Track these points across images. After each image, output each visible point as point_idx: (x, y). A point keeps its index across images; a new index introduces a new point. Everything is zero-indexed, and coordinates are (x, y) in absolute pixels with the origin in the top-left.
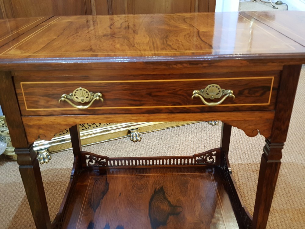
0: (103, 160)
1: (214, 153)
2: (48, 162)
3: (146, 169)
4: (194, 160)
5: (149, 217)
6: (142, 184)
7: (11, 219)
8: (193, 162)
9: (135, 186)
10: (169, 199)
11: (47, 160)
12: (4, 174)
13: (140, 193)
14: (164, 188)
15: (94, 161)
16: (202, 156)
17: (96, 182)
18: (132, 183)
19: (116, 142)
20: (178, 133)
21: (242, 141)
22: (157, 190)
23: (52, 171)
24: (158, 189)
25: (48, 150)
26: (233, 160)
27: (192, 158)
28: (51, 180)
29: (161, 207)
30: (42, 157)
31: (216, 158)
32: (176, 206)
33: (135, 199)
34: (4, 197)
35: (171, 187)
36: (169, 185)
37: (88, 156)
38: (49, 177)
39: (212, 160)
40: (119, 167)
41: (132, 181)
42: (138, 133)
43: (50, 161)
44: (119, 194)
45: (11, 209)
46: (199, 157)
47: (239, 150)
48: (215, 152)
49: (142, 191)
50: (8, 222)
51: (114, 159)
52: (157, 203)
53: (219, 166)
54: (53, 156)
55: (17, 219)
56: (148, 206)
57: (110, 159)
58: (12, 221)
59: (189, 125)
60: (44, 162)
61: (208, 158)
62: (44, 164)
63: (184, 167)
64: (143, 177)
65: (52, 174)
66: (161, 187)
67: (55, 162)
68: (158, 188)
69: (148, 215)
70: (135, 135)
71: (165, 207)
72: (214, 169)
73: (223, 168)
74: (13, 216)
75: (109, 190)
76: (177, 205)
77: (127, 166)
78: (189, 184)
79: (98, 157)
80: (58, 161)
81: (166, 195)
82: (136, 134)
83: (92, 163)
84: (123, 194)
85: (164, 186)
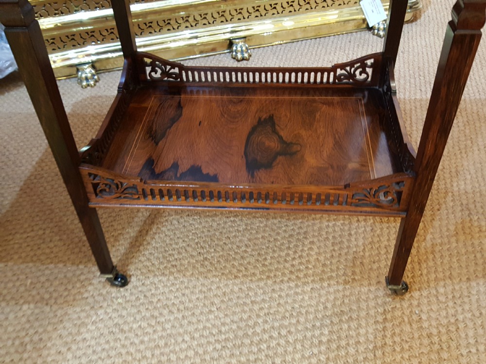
0: (174, 69)
1: (369, 62)
2: (95, 85)
3: (248, 89)
4: (332, 74)
5: (244, 156)
6: (238, 111)
7: (34, 163)
8: (331, 80)
9: (225, 113)
10: (282, 134)
11: (92, 83)
12: (24, 100)
13: (234, 122)
14: (274, 117)
15: (159, 71)
16: (348, 68)
17: (161, 104)
18: (221, 109)
19: (207, 60)
20: (316, 48)
21: (428, 63)
22: (262, 119)
23: (100, 99)
24: (265, 119)
25: (93, 65)
26: (407, 93)
27: (329, 70)
28: (98, 112)
29: (267, 144)
30: (84, 76)
31: (373, 72)
32: (291, 143)
33: (225, 131)
34: (23, 132)
35: (287, 117)
36: (284, 113)
37: (148, 61)
38: (95, 107)
39: (364, 76)
40: (202, 84)
41: (222, 106)
42: (245, 45)
43: (97, 84)
44: (198, 123)
45: (34, 149)
46: (341, 70)
47: (421, 78)
48: (372, 61)
49: (237, 120)
50: (30, 167)
51: (193, 69)
52: (260, 137)
53: (377, 88)
54: (102, 77)
55: (44, 164)
56: (245, 141)
57: (187, 69)
58: (36, 166)
59: (337, 36)
60: (88, 85)
61: (357, 73)
62: (89, 88)
63: (313, 89)
64: (241, 101)
65: (101, 104)
66: (270, 117)
67: (106, 86)
68: (264, 117)
69: (243, 153)
70: (239, 49)
71: (272, 144)
72: (366, 93)
73: (383, 90)
74: (37, 159)
75: (183, 117)
76: (294, 142)
77: (216, 83)
78: (319, 113)
79: (165, 63)
80: (111, 85)
81: (277, 127)
82: (241, 47)
83: (156, 73)
84: (206, 123)
85: (274, 115)
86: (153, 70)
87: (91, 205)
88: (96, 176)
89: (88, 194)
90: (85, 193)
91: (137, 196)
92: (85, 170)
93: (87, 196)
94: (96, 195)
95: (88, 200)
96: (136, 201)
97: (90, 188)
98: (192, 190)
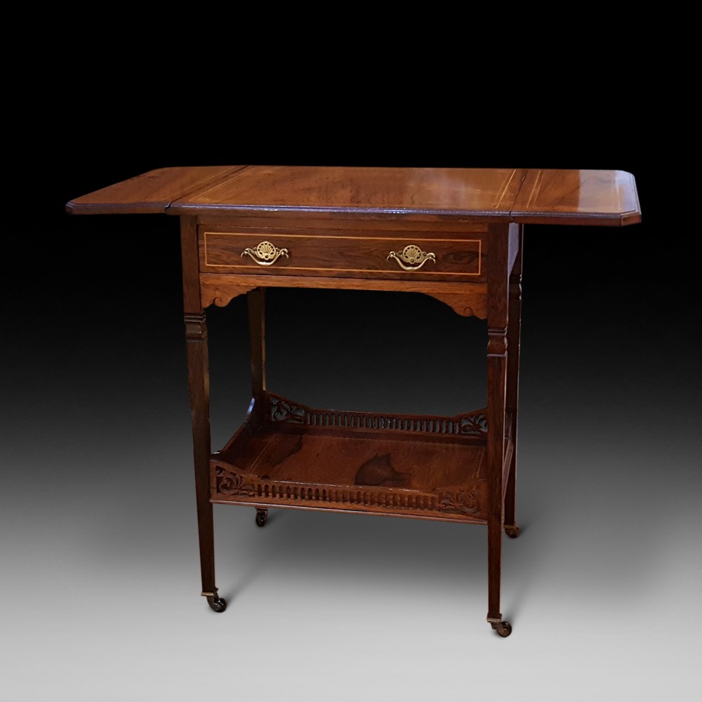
4: (457, 425)
5: (354, 479)
6: (358, 449)
9: (344, 449)
10: (395, 466)
13: (350, 456)
14: (391, 455)
16: (472, 419)
17: (282, 440)
22: (379, 456)
24: (382, 456)
27: (454, 421)
29: (378, 472)
32: (402, 473)
35: (404, 455)
36: (402, 453)
37: (275, 402)
44: (315, 455)
49: (354, 455)
51: (318, 412)
52: (373, 468)
57: (312, 412)
61: (482, 423)
64: (362, 442)
66: (387, 455)
68: (381, 454)
71: (384, 472)
75: (301, 450)
76: (404, 473)
78: (436, 455)
81: (392, 462)
84: (323, 455)
86: (278, 411)
87: (211, 501)
88: (221, 470)
89: (211, 490)
90: (209, 487)
91: (252, 493)
92: (214, 463)
93: (209, 491)
94: (218, 491)
95: (209, 496)
96: (252, 498)
97: (214, 484)
98: (301, 487)
